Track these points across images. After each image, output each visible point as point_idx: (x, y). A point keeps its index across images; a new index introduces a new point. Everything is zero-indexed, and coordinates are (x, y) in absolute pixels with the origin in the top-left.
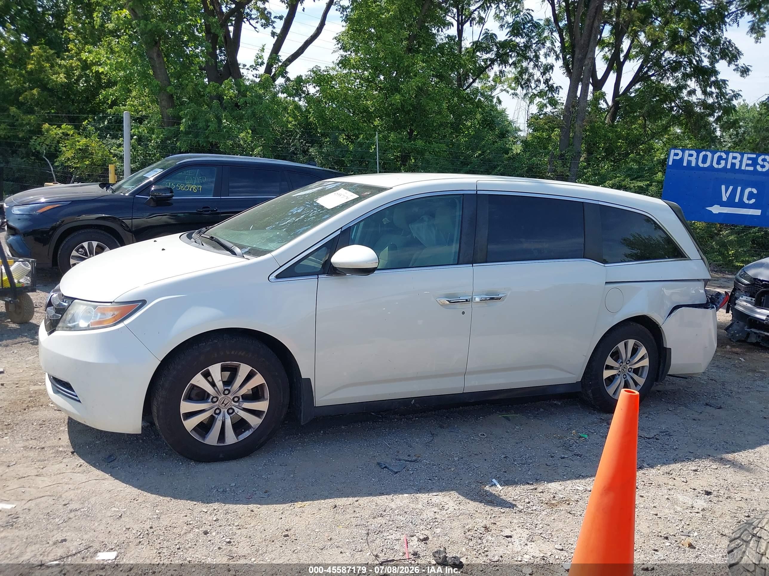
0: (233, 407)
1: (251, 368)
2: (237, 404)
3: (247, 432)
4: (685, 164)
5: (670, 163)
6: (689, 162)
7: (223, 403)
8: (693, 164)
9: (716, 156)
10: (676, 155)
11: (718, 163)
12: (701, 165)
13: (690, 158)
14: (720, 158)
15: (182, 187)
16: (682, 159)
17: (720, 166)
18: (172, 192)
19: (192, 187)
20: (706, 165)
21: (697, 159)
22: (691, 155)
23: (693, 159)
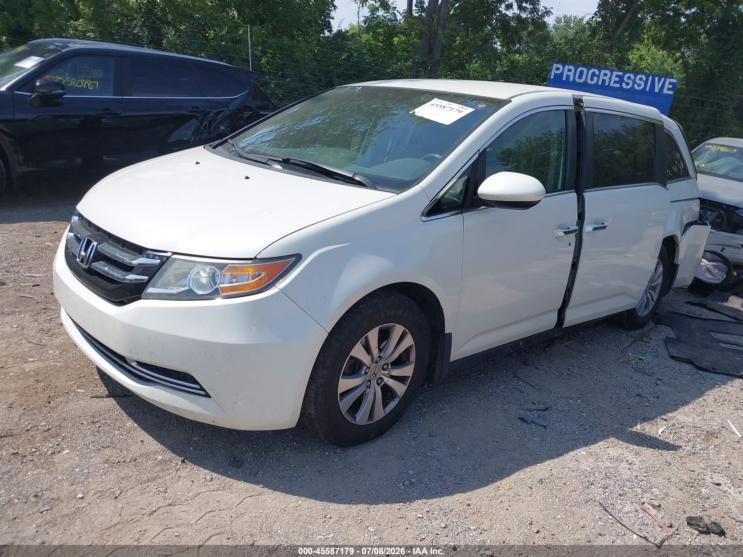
0: (383, 376)
1: (404, 328)
2: (386, 372)
3: (392, 402)
4: (564, 79)
5: (552, 77)
6: (568, 77)
7: (374, 373)
8: (571, 79)
9: (590, 72)
10: (558, 69)
11: (592, 79)
12: (577, 80)
13: (569, 73)
14: (593, 74)
15: (73, 83)
16: (562, 73)
17: (593, 83)
18: (63, 89)
19: (87, 82)
20: (582, 81)
21: (575, 74)
22: (570, 70)
23: (571, 74)
